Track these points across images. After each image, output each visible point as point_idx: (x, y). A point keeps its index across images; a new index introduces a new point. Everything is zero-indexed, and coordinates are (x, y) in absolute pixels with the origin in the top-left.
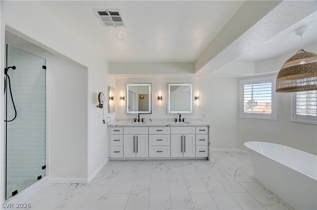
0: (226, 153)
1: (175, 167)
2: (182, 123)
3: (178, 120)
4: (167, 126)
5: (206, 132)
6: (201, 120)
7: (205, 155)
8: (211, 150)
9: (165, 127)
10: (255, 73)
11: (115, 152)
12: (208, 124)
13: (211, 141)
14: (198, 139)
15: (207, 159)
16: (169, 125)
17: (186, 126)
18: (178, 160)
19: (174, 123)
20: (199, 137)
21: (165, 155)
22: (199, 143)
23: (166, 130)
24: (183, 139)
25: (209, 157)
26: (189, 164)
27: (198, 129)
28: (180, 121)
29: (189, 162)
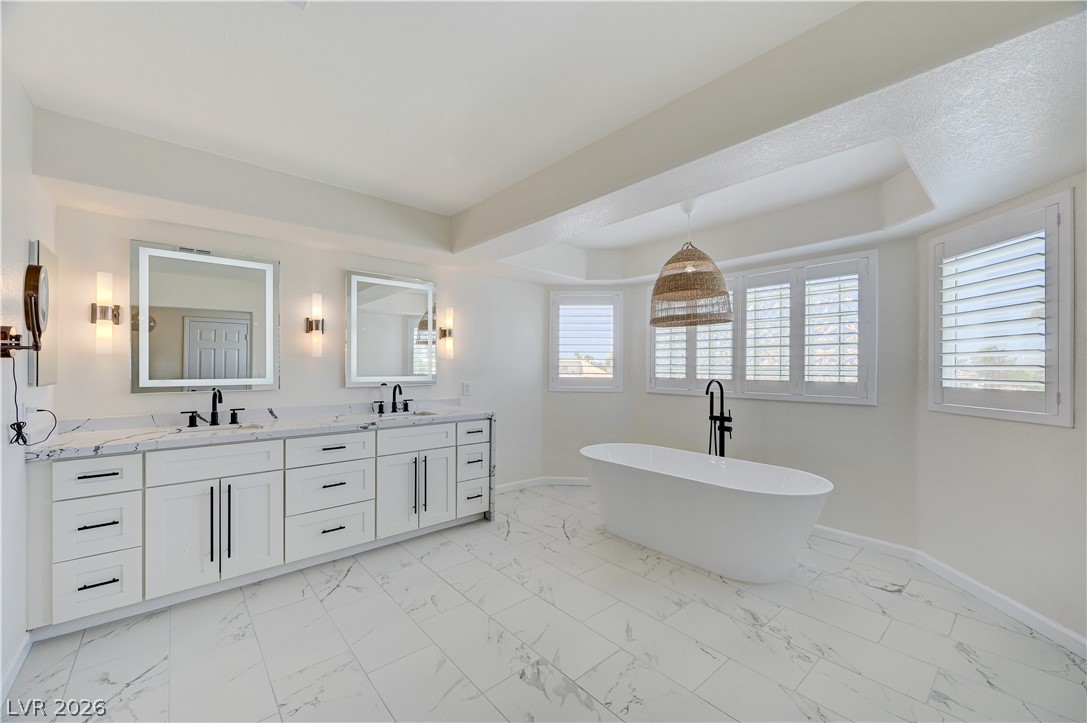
0: (521, 491)
1: (404, 566)
2: (400, 414)
3: (388, 407)
4: (365, 428)
5: (485, 436)
6: (457, 402)
7: (480, 506)
8: (498, 487)
9: (358, 431)
10: (587, 279)
11: (85, 587)
12: (490, 413)
13: (496, 461)
14: (462, 461)
15: (486, 517)
16: (373, 424)
17: (429, 424)
18: (398, 543)
19: (375, 417)
20: (465, 454)
21: (357, 536)
22: (467, 471)
23: (359, 445)
24: (419, 467)
25: (492, 510)
26: (442, 544)
27: (463, 427)
28: (394, 409)
29: (440, 539)
